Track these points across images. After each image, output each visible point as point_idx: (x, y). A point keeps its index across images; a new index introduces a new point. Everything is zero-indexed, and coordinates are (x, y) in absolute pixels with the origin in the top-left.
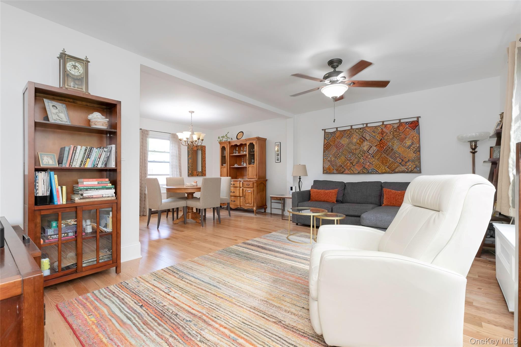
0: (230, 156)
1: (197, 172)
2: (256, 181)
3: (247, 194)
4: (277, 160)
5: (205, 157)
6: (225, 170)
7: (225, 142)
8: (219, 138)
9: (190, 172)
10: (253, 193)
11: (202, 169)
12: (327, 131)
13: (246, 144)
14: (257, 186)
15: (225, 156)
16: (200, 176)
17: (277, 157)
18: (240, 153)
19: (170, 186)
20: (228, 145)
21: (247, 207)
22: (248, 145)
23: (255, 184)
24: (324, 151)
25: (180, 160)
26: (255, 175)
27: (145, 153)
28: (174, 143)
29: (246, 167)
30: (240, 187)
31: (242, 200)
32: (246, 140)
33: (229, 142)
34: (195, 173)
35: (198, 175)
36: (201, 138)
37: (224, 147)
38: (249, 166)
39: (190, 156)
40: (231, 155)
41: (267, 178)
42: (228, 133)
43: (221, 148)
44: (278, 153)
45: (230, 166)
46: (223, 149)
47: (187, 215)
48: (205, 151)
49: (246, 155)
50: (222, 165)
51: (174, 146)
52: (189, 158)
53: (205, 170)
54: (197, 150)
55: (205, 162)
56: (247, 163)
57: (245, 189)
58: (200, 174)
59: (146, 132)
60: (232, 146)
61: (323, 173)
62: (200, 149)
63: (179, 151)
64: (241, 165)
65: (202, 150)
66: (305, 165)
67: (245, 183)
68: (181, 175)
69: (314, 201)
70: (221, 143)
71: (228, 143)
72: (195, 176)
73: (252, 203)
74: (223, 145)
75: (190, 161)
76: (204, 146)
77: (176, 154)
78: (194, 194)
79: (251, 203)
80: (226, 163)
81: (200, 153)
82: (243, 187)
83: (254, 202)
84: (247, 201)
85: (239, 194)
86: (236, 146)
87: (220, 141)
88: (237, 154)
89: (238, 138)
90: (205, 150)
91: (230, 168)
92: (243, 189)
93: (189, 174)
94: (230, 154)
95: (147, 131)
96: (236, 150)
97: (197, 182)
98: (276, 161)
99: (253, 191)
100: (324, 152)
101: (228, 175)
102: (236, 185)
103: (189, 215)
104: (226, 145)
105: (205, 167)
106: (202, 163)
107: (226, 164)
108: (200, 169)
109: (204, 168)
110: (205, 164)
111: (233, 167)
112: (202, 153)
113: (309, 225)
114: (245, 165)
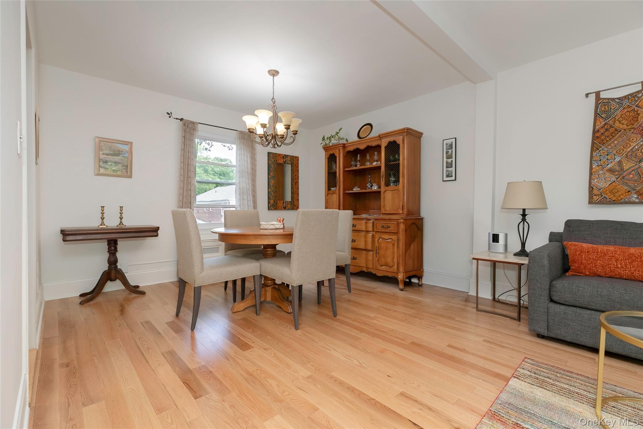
0: (344, 171)
1: (283, 202)
2: (402, 218)
3: (383, 245)
4: (448, 176)
5: (298, 177)
6: (335, 198)
7: (335, 146)
8: (323, 139)
9: (272, 202)
10: (398, 244)
11: (292, 197)
12: (603, 95)
13: (378, 147)
14: (406, 231)
15: (336, 173)
16: (288, 209)
17: (447, 171)
18: (365, 165)
19: (232, 227)
20: (341, 150)
21: (382, 271)
22: (386, 147)
23: (402, 226)
24: (594, 147)
25: (254, 180)
26: (401, 207)
27: (188, 164)
28: (244, 149)
29: (380, 192)
30: (367, 232)
31: (370, 258)
32: (380, 137)
33: (344, 146)
34: (280, 203)
35: (285, 208)
36: (292, 128)
37: (333, 154)
38: (387, 188)
39: (272, 174)
40: (347, 169)
41: (423, 214)
42: (339, 131)
43: (328, 156)
44: (450, 160)
45: (344, 190)
46: (331, 159)
47: (263, 293)
48: (298, 167)
49: (379, 168)
50: (329, 189)
51: (244, 155)
52: (270, 177)
53: (298, 200)
54: (285, 163)
55: (298, 185)
56: (383, 183)
57: (377, 236)
58: (289, 206)
59: (190, 126)
60: (349, 152)
61: (591, 202)
62: (290, 162)
63: (252, 163)
64: (366, 189)
65: (292, 164)
66: (541, 182)
67: (379, 224)
68: (255, 207)
69: (586, 275)
70: (326, 148)
71: (341, 148)
72: (280, 209)
73: (393, 266)
74: (331, 152)
75: (272, 182)
76: (296, 157)
77: (247, 168)
78: (277, 246)
79: (391, 264)
80: (338, 184)
81: (288, 169)
82: (373, 231)
83: (398, 264)
84: (383, 261)
85: (366, 245)
86: (357, 151)
87: (326, 144)
88: (359, 167)
89: (361, 135)
90: (298, 164)
91: (345, 194)
92: (373, 236)
93: (270, 205)
94: (344, 168)
95: (193, 123)
96: (356, 160)
97: (283, 220)
98: (445, 179)
99: (396, 240)
100: (592, 151)
101: (341, 207)
102: (358, 228)
103: (266, 291)
104: (338, 151)
105: (298, 194)
106: (292, 187)
107: (338, 187)
108: (288, 198)
109: (295, 196)
110: (298, 188)
111: (351, 192)
112: (292, 170)
113: (595, 346)
114: (375, 188)
